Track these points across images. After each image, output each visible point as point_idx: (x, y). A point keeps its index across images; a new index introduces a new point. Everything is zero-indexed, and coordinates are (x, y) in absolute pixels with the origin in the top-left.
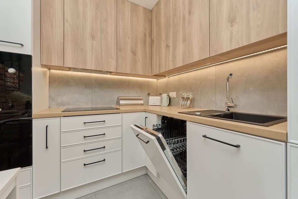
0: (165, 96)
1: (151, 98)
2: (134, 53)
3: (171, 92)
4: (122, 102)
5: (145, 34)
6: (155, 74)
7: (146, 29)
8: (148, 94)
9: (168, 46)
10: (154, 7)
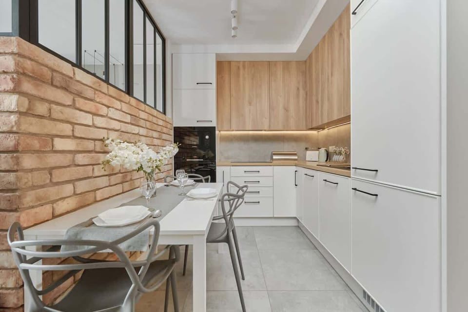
0: (323, 150)
1: (308, 152)
2: (286, 110)
3: (331, 145)
4: (274, 157)
5: (298, 89)
6: (310, 127)
7: (299, 83)
8: (306, 148)
9: (317, 102)
10: (307, 60)
